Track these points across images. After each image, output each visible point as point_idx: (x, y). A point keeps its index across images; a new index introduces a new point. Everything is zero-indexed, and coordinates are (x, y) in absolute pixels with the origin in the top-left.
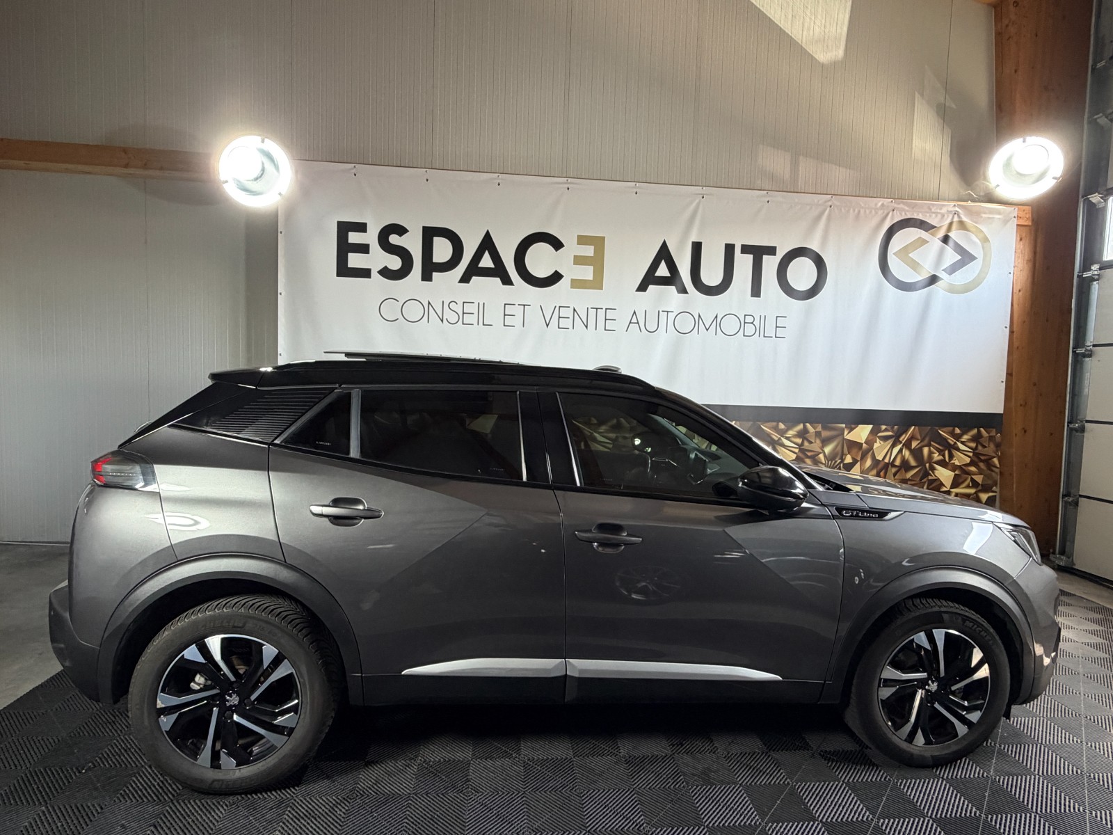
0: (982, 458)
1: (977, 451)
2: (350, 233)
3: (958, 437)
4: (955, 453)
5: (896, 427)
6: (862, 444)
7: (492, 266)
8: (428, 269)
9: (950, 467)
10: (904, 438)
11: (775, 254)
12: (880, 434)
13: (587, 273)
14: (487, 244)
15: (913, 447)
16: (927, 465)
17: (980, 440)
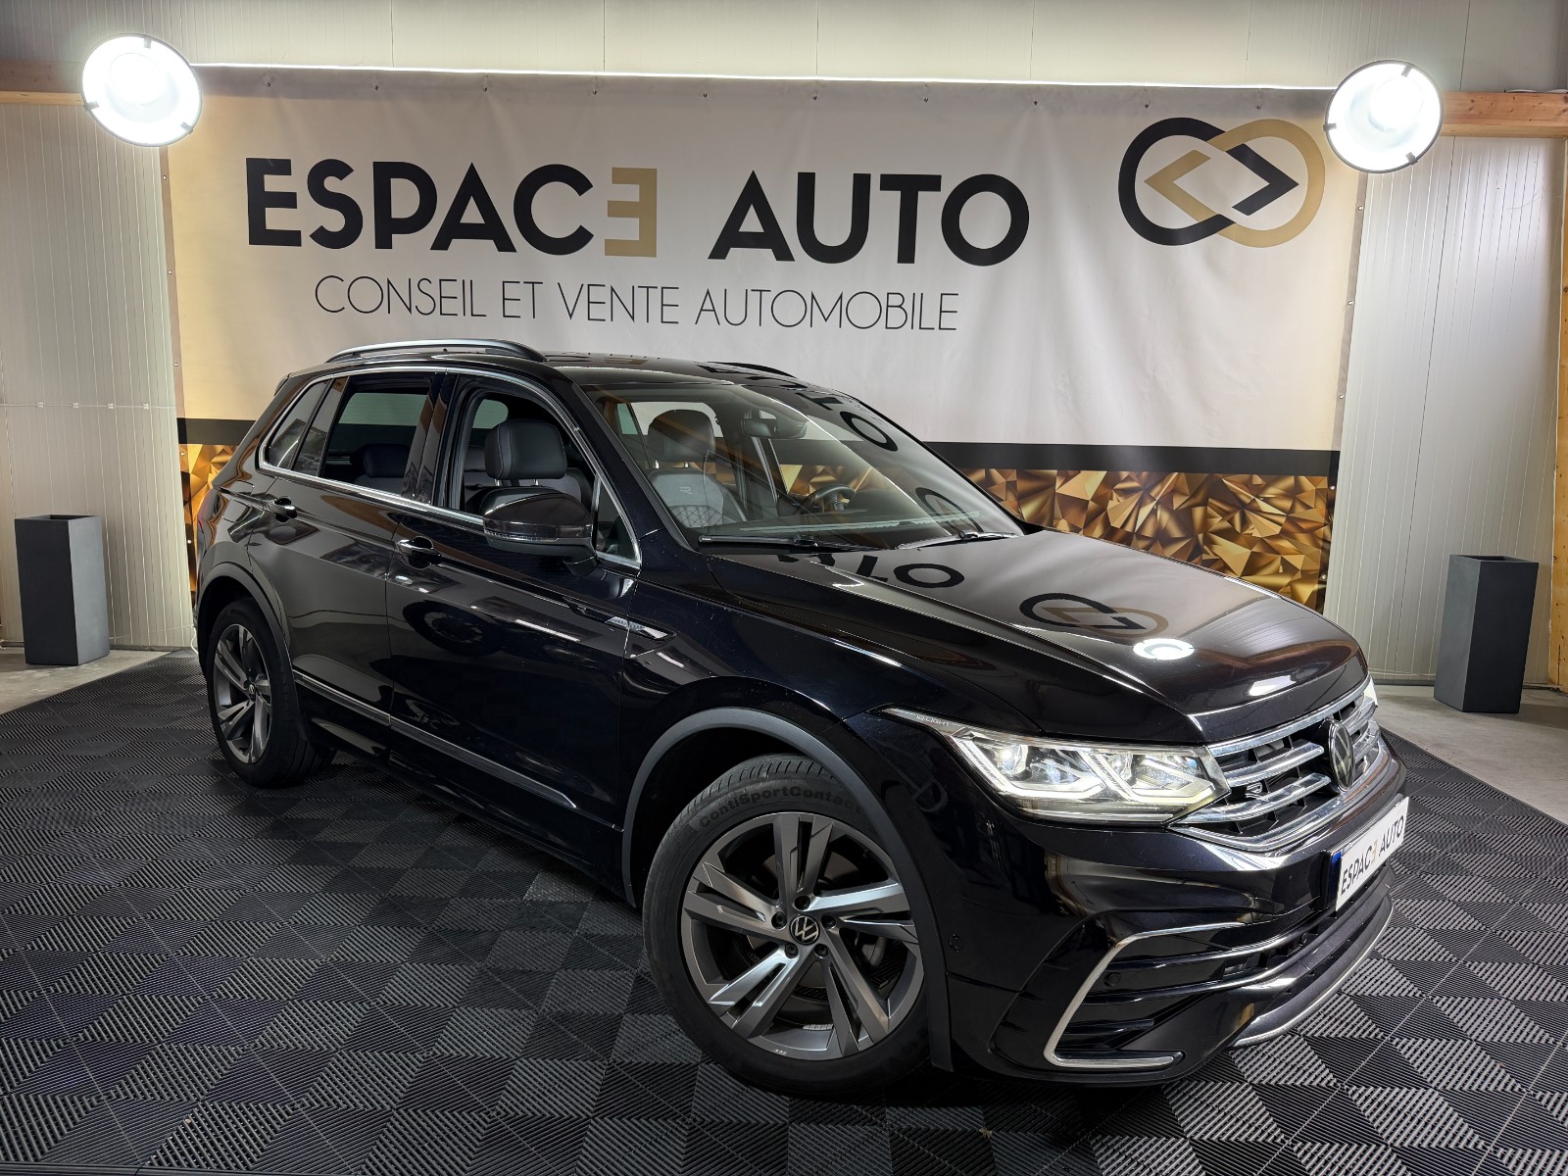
0: (1304, 526)
1: (1292, 515)
2: (267, 178)
3: (1258, 491)
4: (1251, 516)
5: (1144, 473)
6: (1088, 501)
7: (481, 221)
8: (388, 229)
9: (1242, 539)
10: (1159, 492)
11: (938, 188)
12: (1119, 486)
13: (629, 229)
14: (473, 187)
15: (1175, 506)
16: (1200, 536)
17: (1300, 496)
